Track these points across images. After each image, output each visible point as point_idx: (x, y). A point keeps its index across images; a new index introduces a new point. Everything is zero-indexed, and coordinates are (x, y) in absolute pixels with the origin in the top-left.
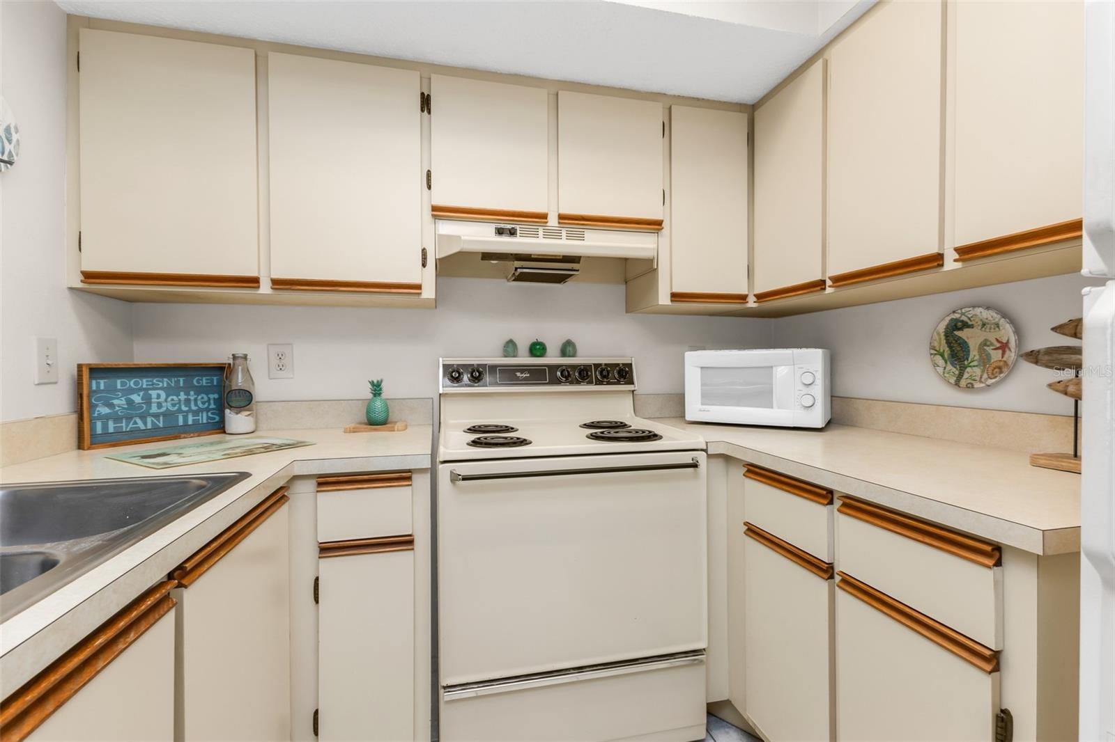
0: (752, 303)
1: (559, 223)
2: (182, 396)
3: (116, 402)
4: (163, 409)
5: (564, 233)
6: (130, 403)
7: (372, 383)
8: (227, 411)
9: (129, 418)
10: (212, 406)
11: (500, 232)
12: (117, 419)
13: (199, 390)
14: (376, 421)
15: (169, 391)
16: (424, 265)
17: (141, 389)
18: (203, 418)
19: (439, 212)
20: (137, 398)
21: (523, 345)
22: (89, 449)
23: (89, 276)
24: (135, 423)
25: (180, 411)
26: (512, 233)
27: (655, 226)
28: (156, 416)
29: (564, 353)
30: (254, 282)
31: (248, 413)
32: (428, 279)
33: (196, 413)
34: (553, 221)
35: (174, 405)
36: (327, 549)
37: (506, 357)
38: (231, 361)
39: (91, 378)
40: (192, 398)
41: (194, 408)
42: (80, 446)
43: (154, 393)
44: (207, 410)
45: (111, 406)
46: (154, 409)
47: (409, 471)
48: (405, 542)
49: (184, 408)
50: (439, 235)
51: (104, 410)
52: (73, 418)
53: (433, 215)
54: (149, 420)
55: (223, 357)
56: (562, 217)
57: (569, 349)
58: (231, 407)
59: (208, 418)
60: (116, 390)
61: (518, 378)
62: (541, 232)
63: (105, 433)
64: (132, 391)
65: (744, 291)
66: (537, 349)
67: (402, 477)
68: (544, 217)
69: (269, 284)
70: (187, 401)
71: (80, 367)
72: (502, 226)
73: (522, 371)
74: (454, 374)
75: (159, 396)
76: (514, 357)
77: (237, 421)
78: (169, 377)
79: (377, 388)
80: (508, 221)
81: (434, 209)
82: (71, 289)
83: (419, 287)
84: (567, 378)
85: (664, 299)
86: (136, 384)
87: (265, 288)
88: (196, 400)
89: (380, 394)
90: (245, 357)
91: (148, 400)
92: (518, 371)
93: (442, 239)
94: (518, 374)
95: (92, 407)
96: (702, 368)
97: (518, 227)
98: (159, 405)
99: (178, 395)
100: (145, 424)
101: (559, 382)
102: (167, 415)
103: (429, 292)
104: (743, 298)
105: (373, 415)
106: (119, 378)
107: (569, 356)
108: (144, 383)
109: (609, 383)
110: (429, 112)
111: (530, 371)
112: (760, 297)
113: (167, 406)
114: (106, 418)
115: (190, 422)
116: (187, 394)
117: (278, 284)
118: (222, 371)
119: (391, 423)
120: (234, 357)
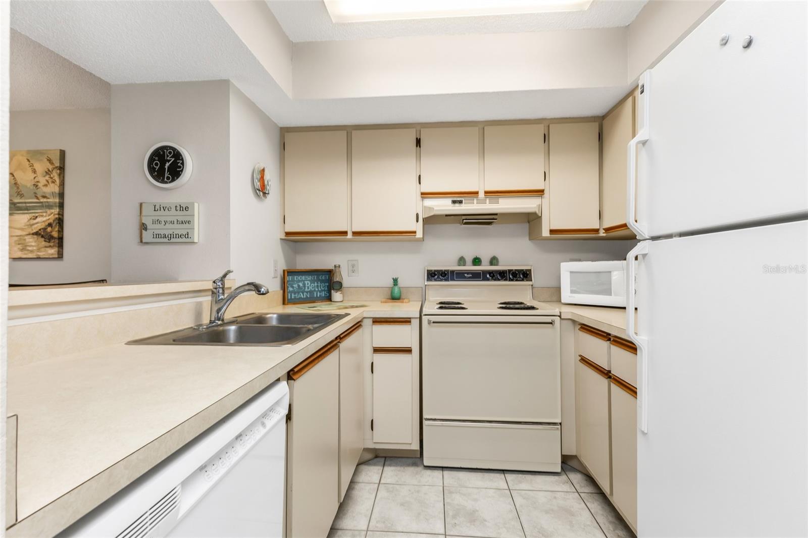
0: (602, 234)
1: (485, 195)
2: (316, 284)
3: (294, 286)
4: (310, 289)
5: (488, 201)
6: (299, 286)
7: (393, 279)
8: (332, 291)
9: (299, 293)
10: (326, 289)
11: (454, 202)
12: (295, 294)
13: (322, 281)
14: (395, 299)
15: (312, 281)
16: (417, 221)
17: (302, 281)
18: (323, 294)
19: (424, 195)
20: (301, 284)
21: (469, 259)
22: (287, 304)
23: (288, 234)
24: (300, 295)
25: (315, 290)
26: (461, 202)
27: (540, 193)
28: (307, 292)
29: (491, 263)
30: (345, 233)
31: (340, 292)
32: (419, 228)
33: (320, 292)
34: (481, 195)
35: (313, 288)
36: (377, 350)
37: (459, 265)
38: (334, 268)
39: (288, 276)
40: (319, 285)
41: (320, 289)
42: (284, 303)
43: (306, 282)
44: (324, 290)
45: (293, 287)
46: (306, 290)
47: (410, 318)
48: (408, 351)
49: (317, 289)
50: (425, 207)
51: (291, 289)
52: (282, 292)
53: (422, 197)
54: (305, 294)
55: (330, 267)
56: (486, 192)
57: (494, 261)
58: (334, 289)
59: (325, 294)
60: (295, 281)
61: (465, 277)
62: (475, 201)
63: (291, 299)
64: (299, 281)
65: (597, 227)
66: (477, 261)
67: (406, 321)
68: (477, 193)
69: (351, 234)
70: (317, 286)
71: (284, 271)
72: (455, 199)
73: (468, 274)
74: (432, 275)
75: (308, 284)
76: (464, 266)
77: (337, 296)
78: (312, 275)
79: (395, 281)
80: (458, 197)
81: (422, 194)
82: (281, 239)
83: (415, 232)
84: (492, 277)
85: (545, 233)
86: (301, 278)
87: (350, 236)
88: (320, 286)
89: (397, 285)
90: (339, 266)
91: (304, 285)
92: (466, 273)
93: (425, 208)
94: (466, 275)
95: (288, 287)
96: (571, 272)
97: (463, 199)
98: (308, 288)
99: (314, 283)
100: (304, 296)
101: (488, 280)
102: (311, 292)
103: (419, 235)
104: (597, 231)
105: (393, 295)
106: (295, 275)
107: (494, 265)
108: (303, 278)
109: (517, 280)
110: (420, 147)
111: (472, 273)
112: (607, 230)
113: (311, 288)
114: (291, 292)
115: (318, 296)
116: (317, 283)
117: (355, 233)
118: (330, 272)
119: (402, 299)
120: (335, 266)
